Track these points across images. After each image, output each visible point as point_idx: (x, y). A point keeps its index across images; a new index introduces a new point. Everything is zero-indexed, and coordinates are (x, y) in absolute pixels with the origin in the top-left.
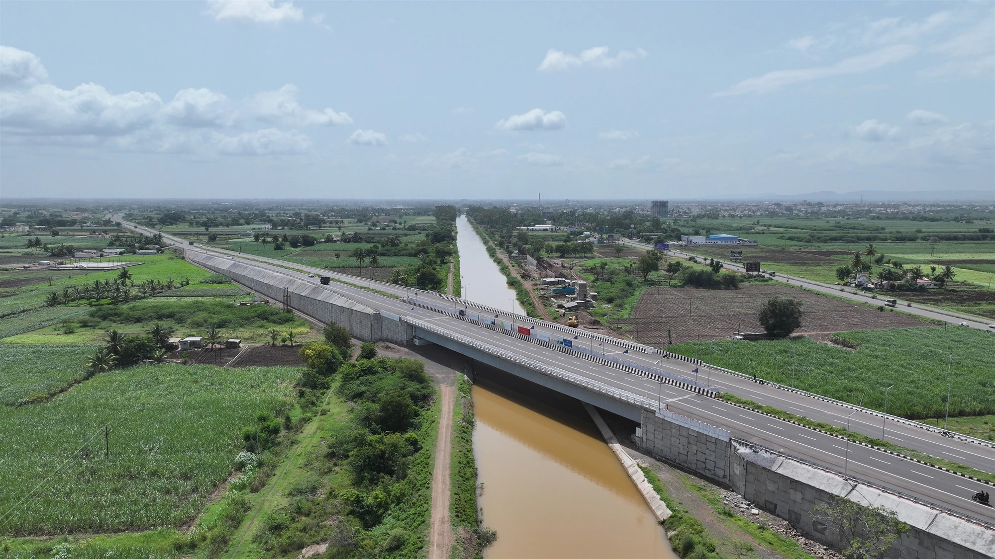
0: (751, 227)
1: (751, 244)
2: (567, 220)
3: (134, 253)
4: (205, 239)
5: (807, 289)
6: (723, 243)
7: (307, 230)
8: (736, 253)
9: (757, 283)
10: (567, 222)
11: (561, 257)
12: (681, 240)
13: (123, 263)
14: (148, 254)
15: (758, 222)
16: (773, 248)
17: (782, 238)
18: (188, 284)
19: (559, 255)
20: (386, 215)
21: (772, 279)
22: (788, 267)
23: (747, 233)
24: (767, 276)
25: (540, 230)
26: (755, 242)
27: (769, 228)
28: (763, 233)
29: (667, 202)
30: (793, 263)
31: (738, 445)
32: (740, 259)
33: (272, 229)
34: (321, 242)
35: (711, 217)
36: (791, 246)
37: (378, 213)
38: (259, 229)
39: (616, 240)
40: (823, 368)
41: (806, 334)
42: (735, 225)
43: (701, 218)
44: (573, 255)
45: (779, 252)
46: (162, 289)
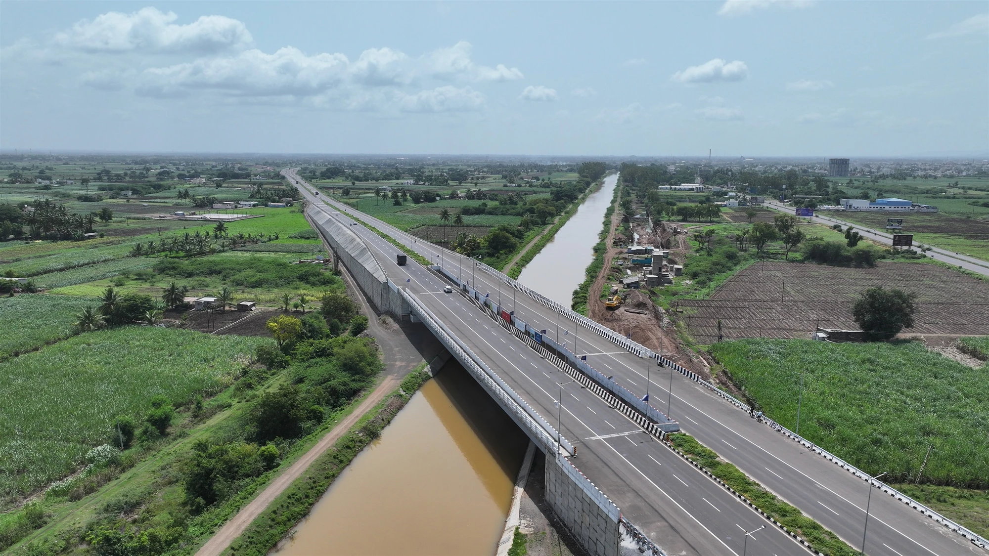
0: (942, 190)
1: (929, 210)
2: (721, 179)
3: (266, 205)
4: (339, 193)
5: (967, 272)
6: (893, 208)
7: (446, 185)
8: (895, 222)
9: (903, 260)
10: (720, 181)
11: (683, 221)
12: (840, 205)
13: (244, 215)
14: (278, 206)
15: (956, 184)
16: (955, 216)
17: (975, 204)
18: (277, 238)
19: (680, 218)
20: (538, 171)
21: (925, 256)
22: (962, 240)
23: (933, 197)
24: (919, 251)
25: (685, 189)
26: (934, 208)
27: (966, 192)
28: (954, 198)
29: (849, 160)
30: (971, 236)
31: (625, 533)
32: (900, 229)
33: (414, 184)
34: (445, 199)
35: (897, 178)
36: (982, 214)
37: (531, 169)
38: (402, 184)
39: (760, 202)
40: (910, 392)
41: (922, 336)
42: (921, 187)
43: (884, 179)
44: (697, 219)
45: (961, 221)
46: (245, 243)
